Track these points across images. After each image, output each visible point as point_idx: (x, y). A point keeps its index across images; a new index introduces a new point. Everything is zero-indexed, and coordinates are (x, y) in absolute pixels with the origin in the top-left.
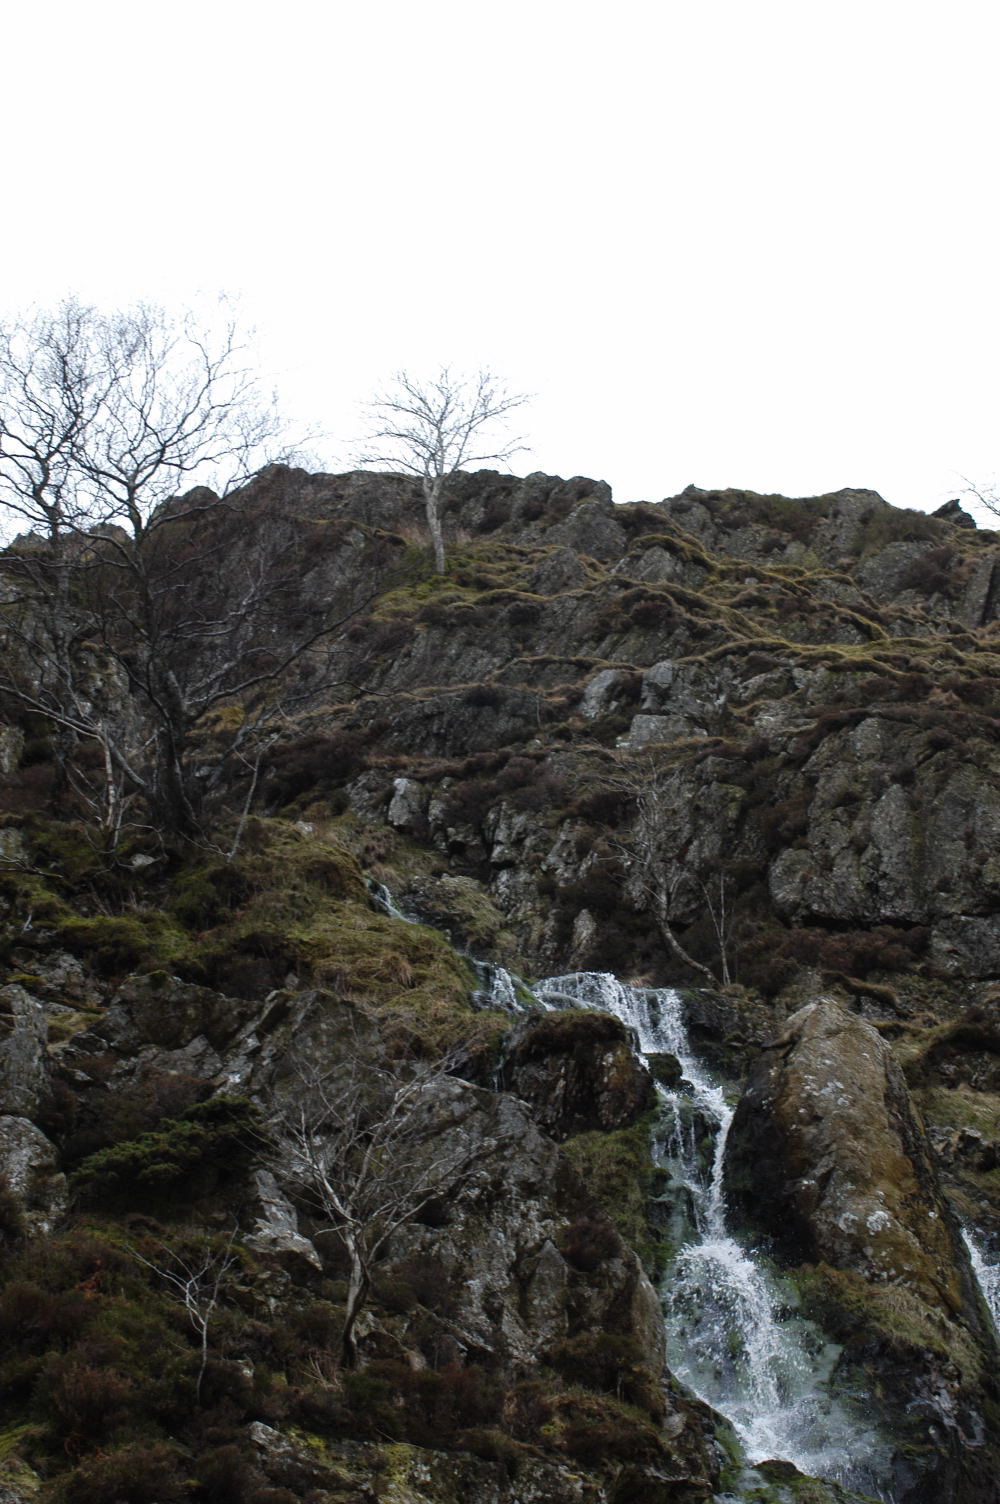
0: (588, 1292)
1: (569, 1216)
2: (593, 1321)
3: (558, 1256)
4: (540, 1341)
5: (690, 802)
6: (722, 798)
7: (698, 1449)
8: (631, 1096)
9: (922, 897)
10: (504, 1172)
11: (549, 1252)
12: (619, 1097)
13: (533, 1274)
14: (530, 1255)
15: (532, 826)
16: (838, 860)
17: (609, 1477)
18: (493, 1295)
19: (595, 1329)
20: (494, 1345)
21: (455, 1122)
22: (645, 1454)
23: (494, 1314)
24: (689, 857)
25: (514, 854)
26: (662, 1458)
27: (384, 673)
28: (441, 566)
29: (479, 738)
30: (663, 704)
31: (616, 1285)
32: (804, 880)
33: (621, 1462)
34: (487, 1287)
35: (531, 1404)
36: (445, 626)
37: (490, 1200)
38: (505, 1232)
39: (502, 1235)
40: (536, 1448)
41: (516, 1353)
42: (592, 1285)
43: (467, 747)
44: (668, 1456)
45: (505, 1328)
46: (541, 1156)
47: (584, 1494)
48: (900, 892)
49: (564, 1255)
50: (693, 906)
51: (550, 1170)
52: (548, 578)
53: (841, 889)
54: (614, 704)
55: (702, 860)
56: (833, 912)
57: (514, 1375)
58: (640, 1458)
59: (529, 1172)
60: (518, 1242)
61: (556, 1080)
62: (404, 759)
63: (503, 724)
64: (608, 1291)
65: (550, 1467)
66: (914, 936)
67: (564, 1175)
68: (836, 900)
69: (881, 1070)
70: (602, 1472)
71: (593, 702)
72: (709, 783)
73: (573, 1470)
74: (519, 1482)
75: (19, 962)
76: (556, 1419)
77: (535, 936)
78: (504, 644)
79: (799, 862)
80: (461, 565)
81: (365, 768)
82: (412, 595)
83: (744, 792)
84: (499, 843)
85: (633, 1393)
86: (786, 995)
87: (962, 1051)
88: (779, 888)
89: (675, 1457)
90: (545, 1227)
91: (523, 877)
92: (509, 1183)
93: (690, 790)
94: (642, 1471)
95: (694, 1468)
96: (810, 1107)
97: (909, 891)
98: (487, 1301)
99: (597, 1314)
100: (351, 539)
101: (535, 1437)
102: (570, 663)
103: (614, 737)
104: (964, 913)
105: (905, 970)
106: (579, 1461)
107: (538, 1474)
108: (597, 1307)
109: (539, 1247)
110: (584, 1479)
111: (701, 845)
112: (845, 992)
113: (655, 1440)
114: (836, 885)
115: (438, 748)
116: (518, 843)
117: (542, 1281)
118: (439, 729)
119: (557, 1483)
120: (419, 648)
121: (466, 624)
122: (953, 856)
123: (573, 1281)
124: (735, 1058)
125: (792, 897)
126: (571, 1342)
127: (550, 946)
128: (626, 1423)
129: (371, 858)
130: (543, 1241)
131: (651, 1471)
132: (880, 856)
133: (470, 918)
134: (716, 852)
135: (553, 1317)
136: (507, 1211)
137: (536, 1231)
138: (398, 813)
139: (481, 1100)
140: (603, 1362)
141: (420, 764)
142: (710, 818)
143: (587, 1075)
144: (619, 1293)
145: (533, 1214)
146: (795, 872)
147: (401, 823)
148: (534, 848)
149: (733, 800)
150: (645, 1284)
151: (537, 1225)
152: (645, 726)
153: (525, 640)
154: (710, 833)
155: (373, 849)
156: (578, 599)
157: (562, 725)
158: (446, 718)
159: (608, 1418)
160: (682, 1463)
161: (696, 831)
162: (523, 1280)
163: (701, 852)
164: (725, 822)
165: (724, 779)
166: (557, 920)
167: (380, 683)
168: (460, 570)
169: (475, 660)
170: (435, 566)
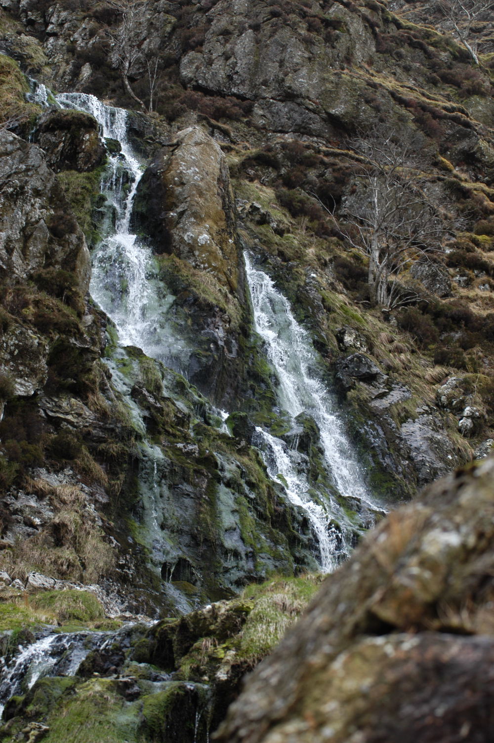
0: (57, 248)
1: (54, 209)
2: (57, 262)
3: (46, 228)
4: (29, 267)
5: (149, 20)
6: (165, 21)
7: (97, 334)
8: (94, 157)
9: (253, 87)
10: (26, 182)
11: (41, 225)
12: (89, 156)
13: (32, 234)
14: (32, 225)
15: (69, 18)
16: (215, 61)
17: (52, 339)
18: (11, 241)
19: (57, 266)
20: (7, 266)
21: (7, 154)
22: (71, 331)
23: (10, 251)
24: (143, 47)
25: (58, 30)
26: (79, 335)
31: (71, 247)
32: (197, 68)
33: (59, 333)
34: (8, 237)
35: (20, 298)
37: (17, 194)
38: (22, 212)
39: (20, 213)
40: (19, 319)
41: (17, 271)
42: (60, 245)
44: (82, 334)
45: (14, 259)
46: (46, 178)
47: (38, 346)
48: (243, 82)
49: (48, 228)
50: (141, 71)
51: (49, 185)
53: (214, 75)
55: (149, 49)
57: (14, 282)
58: (68, 333)
59: (39, 185)
60: (27, 218)
61: (60, 143)
64: (67, 249)
65: (24, 330)
66: (246, 105)
67: (55, 189)
69: (218, 166)
70: (49, 337)
72: (159, 12)
73: (35, 333)
74: (8, 334)
76: (31, 307)
77: (61, 71)
79: (196, 58)
83: (176, 20)
84: (52, 23)
85: (70, 301)
86: (179, 122)
87: (259, 165)
89: (85, 335)
90: (41, 213)
91: (61, 42)
92: (28, 188)
93: (149, 14)
94: (68, 339)
95: (94, 343)
96: (181, 178)
97: (247, 82)
98: (7, 244)
99: (60, 260)
101: (19, 314)
105: (238, 120)
106: (38, 329)
107: (17, 332)
108: (60, 256)
109: (37, 222)
110: (39, 338)
111: (150, 42)
112: (207, 126)
113: (78, 326)
114: (213, 73)
116: (61, 25)
117: (36, 239)
119: (26, 338)
122: (272, 70)
123: (51, 241)
124: (148, 148)
125: (190, 75)
126: (45, 271)
127: (68, 77)
128: (64, 315)
130: (40, 219)
131: (72, 340)
132: (236, 63)
133: (31, 57)
134: (157, 47)
135: (38, 257)
136: (24, 201)
137: (37, 213)
139: (21, 146)
140: (58, 283)
142: (157, 30)
143: (75, 144)
144: (72, 251)
145: (37, 205)
146: (194, 63)
147: (6, 5)
148: (69, 29)
149: (170, 23)
150: (85, 248)
151: (38, 210)
154: (155, 37)
159: (56, 311)
160: (88, 339)
161: (149, 34)
162: (26, 237)
163: (149, 45)
164: (164, 33)
165: (167, 12)
166: (73, 66)
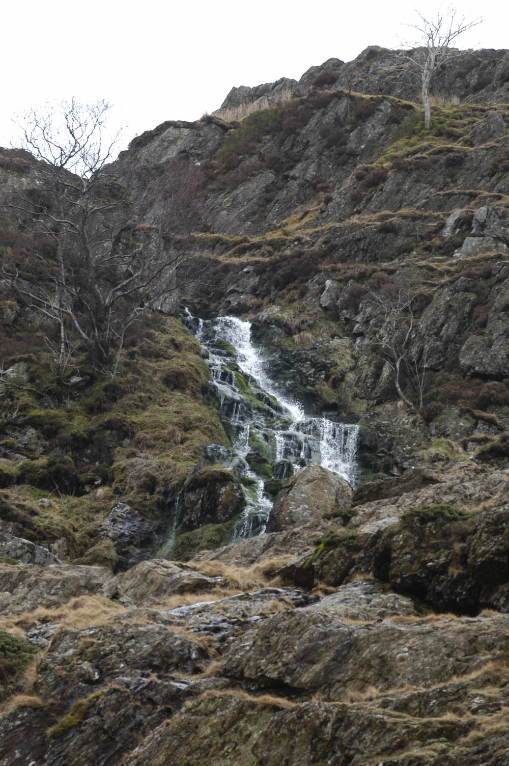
5: (449, 301)
6: (463, 300)
12: (226, 507)
15: (374, 313)
16: (495, 342)
24: (442, 334)
25: (364, 329)
27: (369, 200)
28: (428, 126)
29: (385, 251)
30: (482, 230)
32: (476, 353)
36: (406, 170)
43: (378, 256)
50: (442, 360)
52: (480, 133)
53: (493, 358)
54: (458, 230)
55: (448, 336)
56: (486, 371)
61: (198, 500)
62: (340, 265)
63: (400, 241)
68: (489, 364)
71: (448, 229)
72: (458, 292)
75: (10, 432)
77: (364, 375)
78: (440, 179)
79: (475, 343)
80: (441, 123)
81: (318, 271)
82: (407, 144)
83: (475, 296)
84: (357, 322)
86: (437, 421)
88: (463, 357)
91: (366, 341)
93: (449, 296)
96: (291, 517)
100: (382, 107)
102: (465, 194)
103: (453, 250)
111: (448, 327)
112: (471, 418)
114: (491, 356)
115: (363, 257)
116: (367, 322)
118: (364, 246)
120: (388, 186)
121: (418, 169)
125: (468, 363)
127: (369, 381)
129: (303, 327)
133: (336, 364)
134: (455, 331)
138: (325, 300)
141: (349, 268)
142: (455, 312)
143: (213, 497)
146: (472, 349)
147: (326, 305)
148: (375, 325)
149: (469, 301)
152: (471, 243)
153: (452, 176)
154: (454, 320)
155: (306, 321)
156: (487, 149)
157: (428, 243)
158: (368, 240)
161: (447, 318)
163: (447, 330)
164: (463, 314)
165: (467, 290)
166: (375, 367)
167: (365, 207)
168: (439, 126)
169: (419, 191)
170: (423, 125)
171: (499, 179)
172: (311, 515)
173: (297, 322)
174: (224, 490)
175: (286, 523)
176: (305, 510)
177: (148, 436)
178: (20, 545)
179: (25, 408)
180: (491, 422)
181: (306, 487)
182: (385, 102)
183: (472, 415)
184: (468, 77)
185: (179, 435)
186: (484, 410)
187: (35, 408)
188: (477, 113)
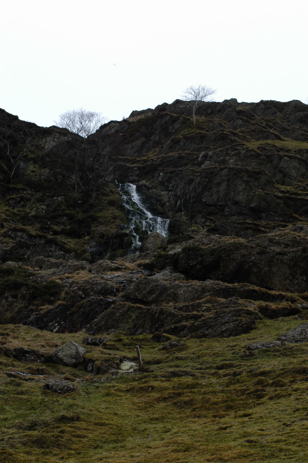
16: (214, 194)
27: (175, 148)
28: (194, 125)
29: (180, 164)
30: (211, 159)
32: (208, 198)
36: (187, 139)
43: (177, 166)
48: (222, 201)
52: (211, 128)
54: (203, 159)
56: (211, 203)
62: (165, 168)
63: (185, 161)
71: (200, 158)
75: (58, 218)
77: (171, 203)
78: (198, 142)
79: (207, 195)
80: (199, 124)
81: (158, 170)
82: (188, 131)
84: (170, 187)
88: (203, 199)
93: (200, 179)
97: (224, 200)
102: (205, 147)
103: (201, 165)
104: (231, 205)
105: (217, 214)
111: (199, 189)
114: (212, 199)
115: (173, 166)
120: (181, 144)
121: (191, 139)
122: (232, 194)
125: (205, 201)
127: (173, 205)
129: (153, 187)
134: (201, 191)
138: (160, 179)
141: (168, 169)
142: (201, 184)
152: (207, 163)
153: (202, 141)
154: (201, 187)
156: (213, 133)
157: (193, 162)
158: (174, 161)
161: (199, 186)
166: (175, 201)
167: (174, 150)
168: (198, 125)
169: (191, 146)
170: (193, 125)
171: (217, 143)
172: (153, 247)
173: (151, 186)
174: (126, 238)
175: (146, 250)
176: (151, 246)
177: (102, 221)
178: (60, 254)
179: (63, 210)
180: (211, 220)
181: (152, 239)
182: (181, 117)
183: (206, 217)
184: (207, 110)
185: (112, 220)
186: (209, 216)
187: (66, 210)
188: (210, 122)
